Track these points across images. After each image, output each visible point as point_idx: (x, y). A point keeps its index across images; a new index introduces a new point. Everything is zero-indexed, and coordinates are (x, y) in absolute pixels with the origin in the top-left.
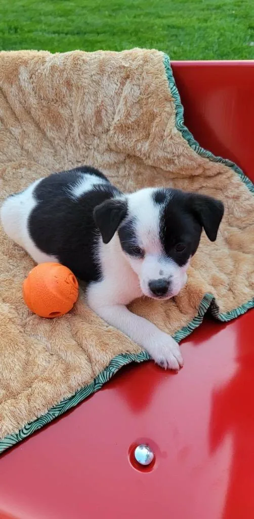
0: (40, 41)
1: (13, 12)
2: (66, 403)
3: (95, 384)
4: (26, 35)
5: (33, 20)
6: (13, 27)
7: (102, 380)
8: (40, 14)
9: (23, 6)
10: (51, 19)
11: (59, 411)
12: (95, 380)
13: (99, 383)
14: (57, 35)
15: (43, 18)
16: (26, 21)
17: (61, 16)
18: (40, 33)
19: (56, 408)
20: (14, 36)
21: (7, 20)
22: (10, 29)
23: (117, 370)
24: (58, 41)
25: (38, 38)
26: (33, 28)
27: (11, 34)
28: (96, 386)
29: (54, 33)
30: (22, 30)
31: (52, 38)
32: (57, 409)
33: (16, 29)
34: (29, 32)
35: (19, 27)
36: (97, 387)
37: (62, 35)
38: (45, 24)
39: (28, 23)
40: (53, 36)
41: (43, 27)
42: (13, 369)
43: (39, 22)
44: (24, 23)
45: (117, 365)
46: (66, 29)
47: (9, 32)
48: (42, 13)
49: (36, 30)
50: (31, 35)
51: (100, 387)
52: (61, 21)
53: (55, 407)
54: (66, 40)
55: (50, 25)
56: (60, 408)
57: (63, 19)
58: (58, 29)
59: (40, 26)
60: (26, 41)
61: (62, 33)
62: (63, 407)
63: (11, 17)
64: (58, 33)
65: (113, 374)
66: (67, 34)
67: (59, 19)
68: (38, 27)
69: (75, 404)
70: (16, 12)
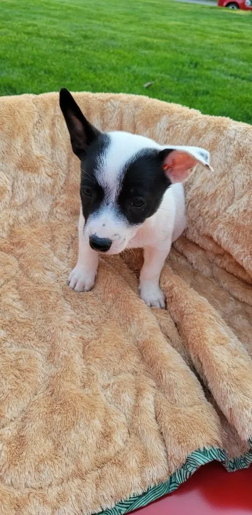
0: (214, 81)
1: (200, 47)
2: (135, 501)
3: (171, 484)
4: (204, 72)
5: (216, 59)
6: (194, 62)
7: (179, 480)
8: (225, 55)
9: (212, 44)
10: (233, 61)
11: (126, 508)
12: (171, 478)
13: (175, 482)
14: (233, 78)
15: (226, 59)
16: (209, 59)
17: (244, 61)
18: (217, 73)
19: (123, 504)
20: (192, 71)
21: (192, 54)
22: (191, 63)
23: (195, 470)
24: (232, 84)
25: (213, 77)
26: (212, 66)
27: (191, 69)
28: (173, 485)
29: (231, 75)
30: (202, 66)
31: (228, 80)
32: (125, 506)
33: (196, 65)
34: (209, 69)
35: (201, 63)
36: (173, 488)
37: (238, 79)
38: (226, 65)
39: (210, 61)
40: (229, 78)
41: (223, 68)
42: (86, 442)
43: (221, 62)
44: (207, 60)
45: (194, 463)
46: (244, 75)
47: (189, 66)
48: (227, 53)
49: (215, 69)
50: (209, 73)
51: (176, 488)
52: (242, 66)
53: (123, 502)
54: (240, 85)
55: (230, 67)
56: (128, 504)
57: (245, 64)
58: (236, 72)
59: (220, 65)
60: (201, 78)
61: (239, 77)
62: (131, 504)
63: (197, 52)
64: (235, 76)
65: (190, 474)
66: (243, 79)
67: (241, 63)
68: (218, 67)
69: (144, 504)
70: (204, 48)
